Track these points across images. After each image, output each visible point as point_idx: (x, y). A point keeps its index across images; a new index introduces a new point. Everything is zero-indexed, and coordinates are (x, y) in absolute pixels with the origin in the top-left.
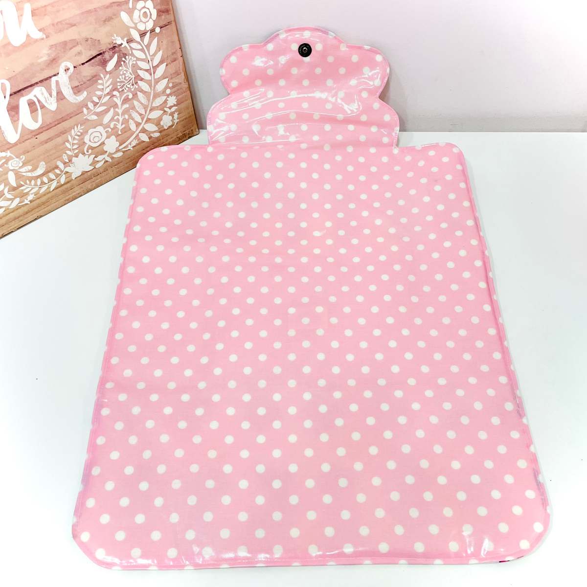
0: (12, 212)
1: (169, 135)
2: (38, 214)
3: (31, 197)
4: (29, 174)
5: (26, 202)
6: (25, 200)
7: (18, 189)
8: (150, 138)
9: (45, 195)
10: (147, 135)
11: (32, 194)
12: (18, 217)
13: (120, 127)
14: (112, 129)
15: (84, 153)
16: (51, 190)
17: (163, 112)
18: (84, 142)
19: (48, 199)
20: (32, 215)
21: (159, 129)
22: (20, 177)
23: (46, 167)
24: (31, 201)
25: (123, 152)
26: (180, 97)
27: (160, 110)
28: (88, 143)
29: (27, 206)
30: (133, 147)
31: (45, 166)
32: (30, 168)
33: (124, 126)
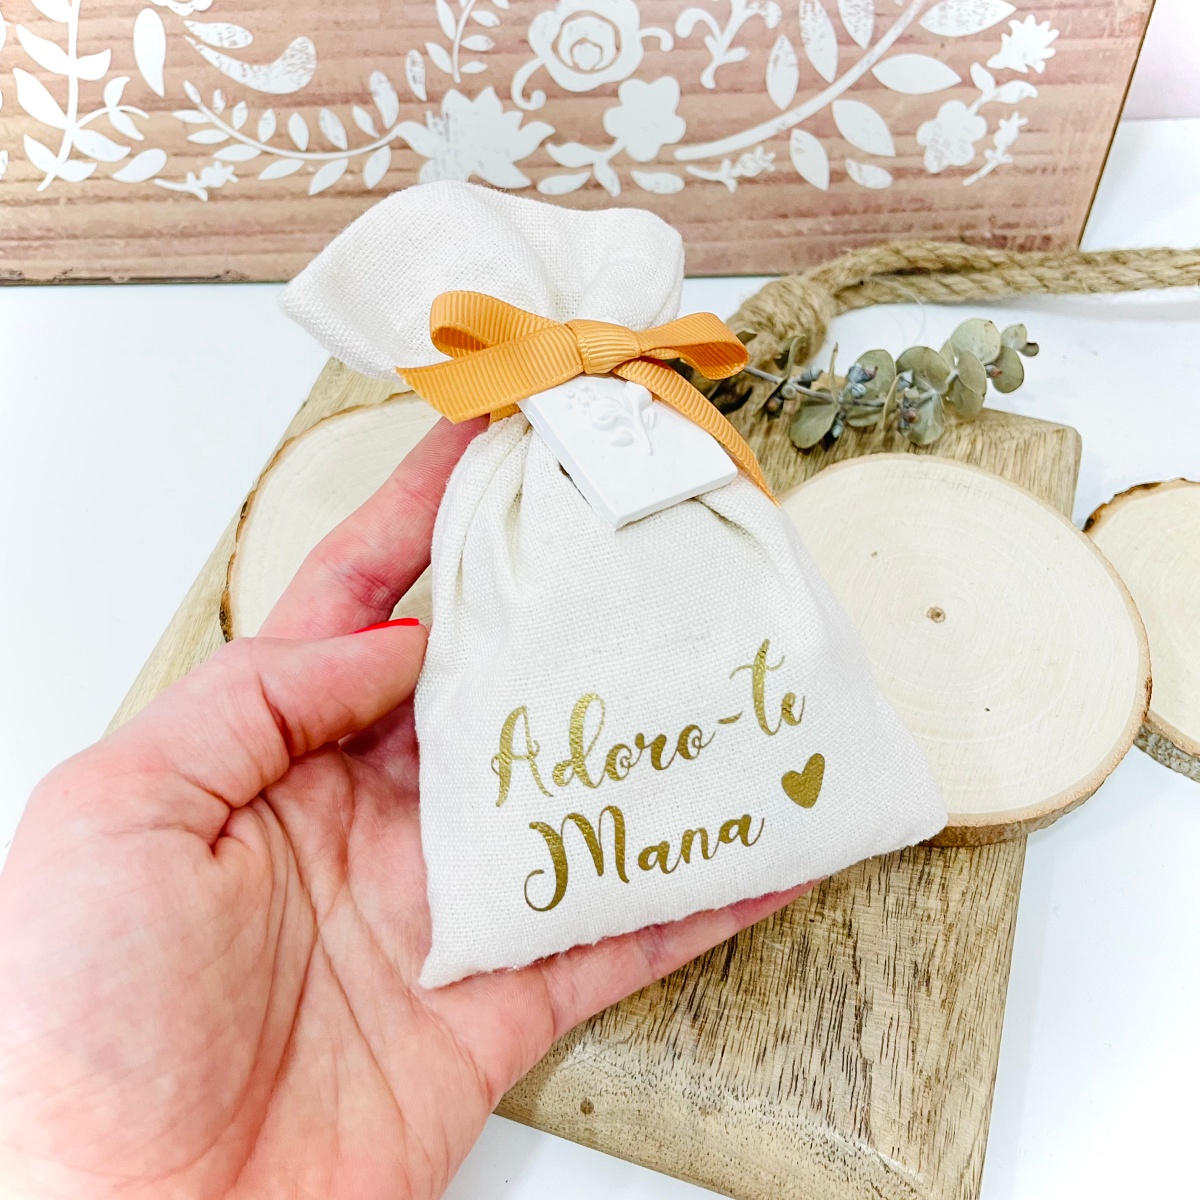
0: (124, 199)
1: (930, 209)
2: (235, 264)
3: (216, 175)
4: (233, 69)
5: (191, 185)
6: (190, 176)
7: (168, 109)
8: (838, 176)
9: (278, 196)
10: (830, 158)
11: (225, 164)
12: (146, 235)
13: (721, 50)
14: (679, 43)
15: (509, 97)
16: (314, 189)
17: (958, 79)
18: (525, 41)
19: (292, 220)
20: (206, 253)
21: (899, 155)
22: (189, 63)
23: (317, 73)
24: (213, 195)
25: (689, 182)
26: (1080, 45)
27: (951, 63)
28: (544, 56)
29: (192, 205)
30: (743, 181)
31: (312, 65)
32: (243, 38)
33: (739, 54)
